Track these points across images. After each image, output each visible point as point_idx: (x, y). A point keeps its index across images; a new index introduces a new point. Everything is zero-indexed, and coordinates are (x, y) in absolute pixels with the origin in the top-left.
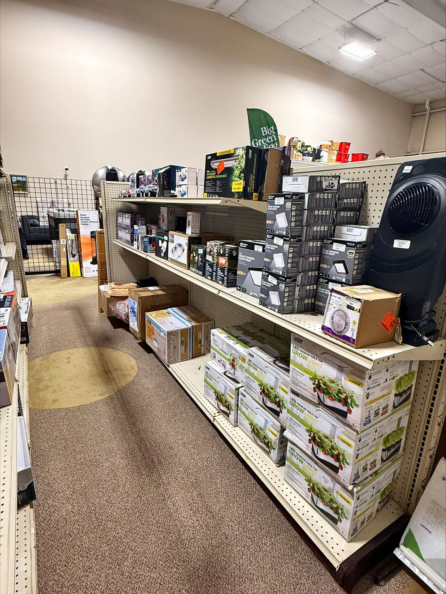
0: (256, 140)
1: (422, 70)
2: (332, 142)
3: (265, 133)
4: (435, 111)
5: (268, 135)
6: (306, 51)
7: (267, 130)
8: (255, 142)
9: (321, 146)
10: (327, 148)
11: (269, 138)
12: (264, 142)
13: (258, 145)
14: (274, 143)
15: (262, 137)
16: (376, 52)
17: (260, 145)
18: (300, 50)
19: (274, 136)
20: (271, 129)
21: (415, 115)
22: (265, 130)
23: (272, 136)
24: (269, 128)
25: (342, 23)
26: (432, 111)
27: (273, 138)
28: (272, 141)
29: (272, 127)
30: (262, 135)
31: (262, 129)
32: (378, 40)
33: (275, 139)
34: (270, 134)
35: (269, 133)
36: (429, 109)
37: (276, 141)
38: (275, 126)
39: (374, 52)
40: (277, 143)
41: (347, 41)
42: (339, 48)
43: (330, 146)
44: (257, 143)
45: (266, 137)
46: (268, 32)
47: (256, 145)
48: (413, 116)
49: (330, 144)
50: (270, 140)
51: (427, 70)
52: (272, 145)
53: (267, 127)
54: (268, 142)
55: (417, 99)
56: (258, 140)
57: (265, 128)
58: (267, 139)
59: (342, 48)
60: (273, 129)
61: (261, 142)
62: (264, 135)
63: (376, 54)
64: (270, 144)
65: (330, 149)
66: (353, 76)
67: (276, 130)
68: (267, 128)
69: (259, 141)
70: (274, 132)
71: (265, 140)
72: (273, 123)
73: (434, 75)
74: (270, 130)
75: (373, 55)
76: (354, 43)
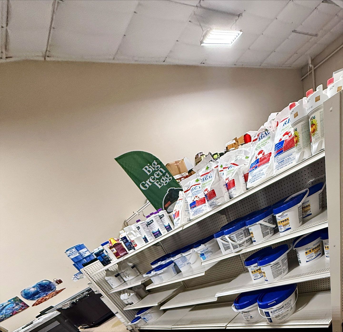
0: (144, 182)
1: (294, 31)
2: (236, 139)
3: (149, 171)
4: (318, 65)
5: (154, 172)
6: (171, 61)
7: (149, 168)
8: (143, 185)
9: (227, 148)
10: (233, 146)
11: (156, 174)
12: (153, 179)
13: (148, 186)
14: (164, 175)
15: (149, 177)
16: (241, 31)
17: (150, 184)
18: (164, 63)
19: (161, 169)
20: (154, 164)
21: (303, 78)
22: (147, 169)
23: (158, 170)
24: (151, 164)
25: (191, 10)
26: (315, 68)
27: (161, 171)
28: (161, 174)
29: (155, 162)
30: (147, 174)
31: (144, 169)
32: (239, 17)
33: (164, 171)
34: (156, 169)
35: (154, 169)
36: (313, 67)
37: (166, 172)
38: (157, 159)
39: (239, 32)
40: (167, 173)
41: (206, 31)
42: (202, 42)
43: (235, 143)
44: (146, 185)
45: (152, 174)
46: (111, 57)
47: (146, 187)
48: (302, 80)
49: (234, 141)
50: (158, 175)
51: (298, 29)
52: (163, 178)
53: (149, 164)
54: (158, 177)
55: (300, 62)
56: (145, 182)
57: (147, 167)
58: (155, 175)
59: (204, 41)
60: (156, 163)
61: (150, 182)
62: (149, 174)
63: (242, 33)
64: (161, 177)
65: (236, 146)
66: (235, 66)
67: (160, 163)
68: (149, 166)
69: (147, 182)
70: (159, 166)
71: (153, 177)
72: (153, 157)
73: (305, 32)
74: (153, 166)
75: (240, 35)
76: (214, 30)
